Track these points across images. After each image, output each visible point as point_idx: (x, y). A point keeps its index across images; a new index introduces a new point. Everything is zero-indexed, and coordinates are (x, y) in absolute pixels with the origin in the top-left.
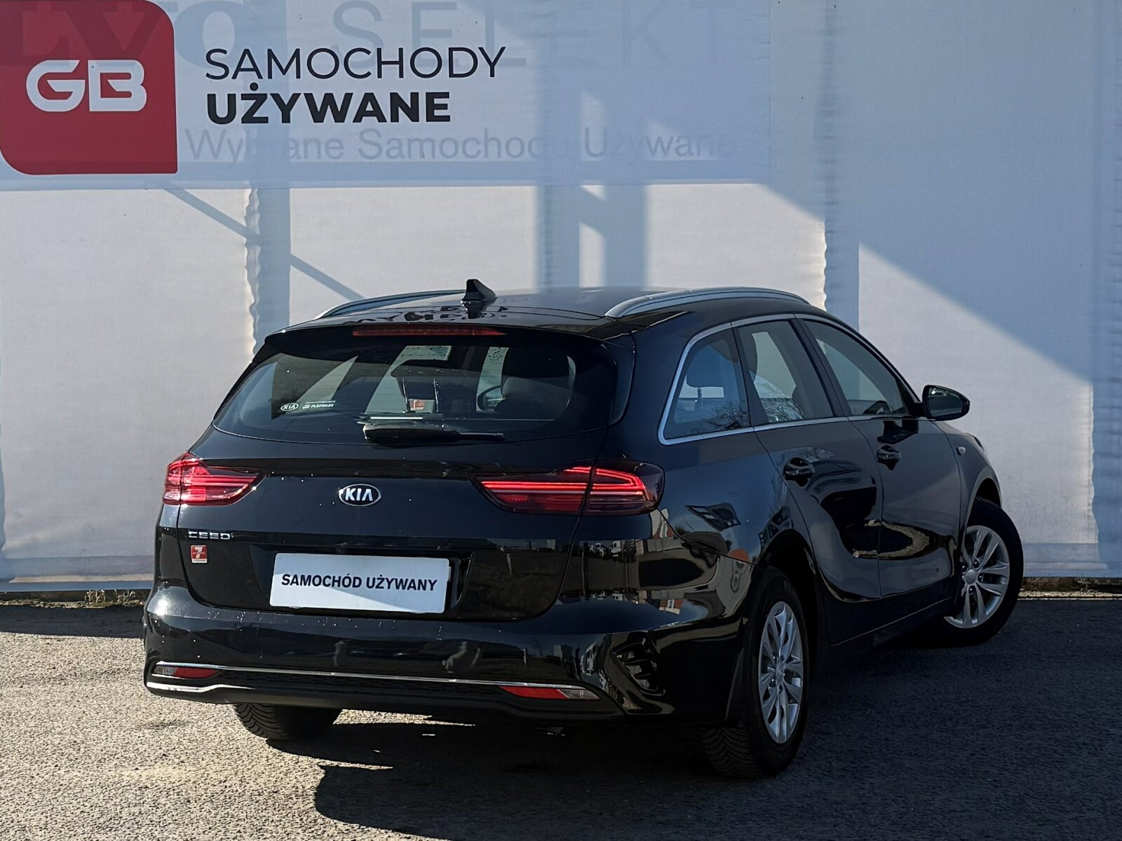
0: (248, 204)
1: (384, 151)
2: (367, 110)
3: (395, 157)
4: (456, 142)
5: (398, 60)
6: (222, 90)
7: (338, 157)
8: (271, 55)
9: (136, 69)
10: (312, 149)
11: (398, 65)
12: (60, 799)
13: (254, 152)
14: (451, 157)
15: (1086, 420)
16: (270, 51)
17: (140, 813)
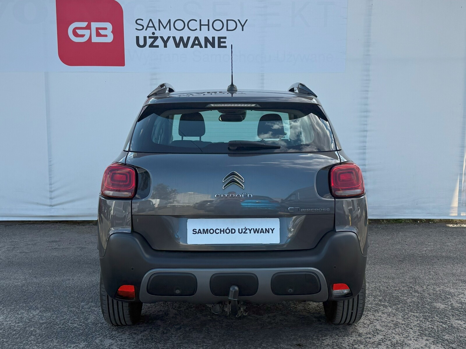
1: (202, 59)
2: (196, 43)
3: (206, 61)
4: (229, 56)
5: (207, 24)
6: (141, 35)
7: (185, 61)
8: (160, 21)
9: (109, 26)
10: (175, 58)
11: (207, 26)
14: (227, 61)
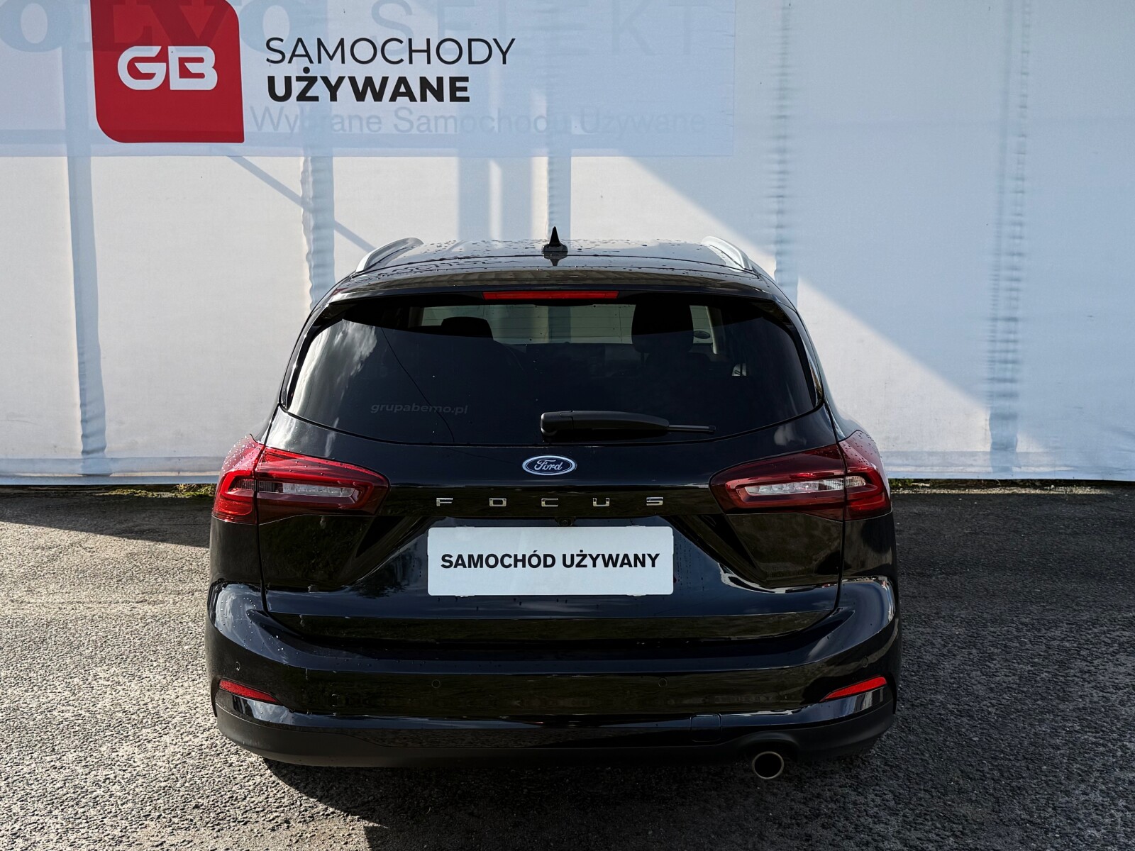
0: (303, 169)
1: (415, 126)
2: (401, 91)
3: (425, 131)
4: (474, 119)
5: (426, 48)
6: (280, 72)
7: (378, 131)
8: (320, 42)
9: (208, 54)
10: (356, 123)
11: (426, 53)
13: (307, 125)
14: (470, 131)
16: (319, 40)
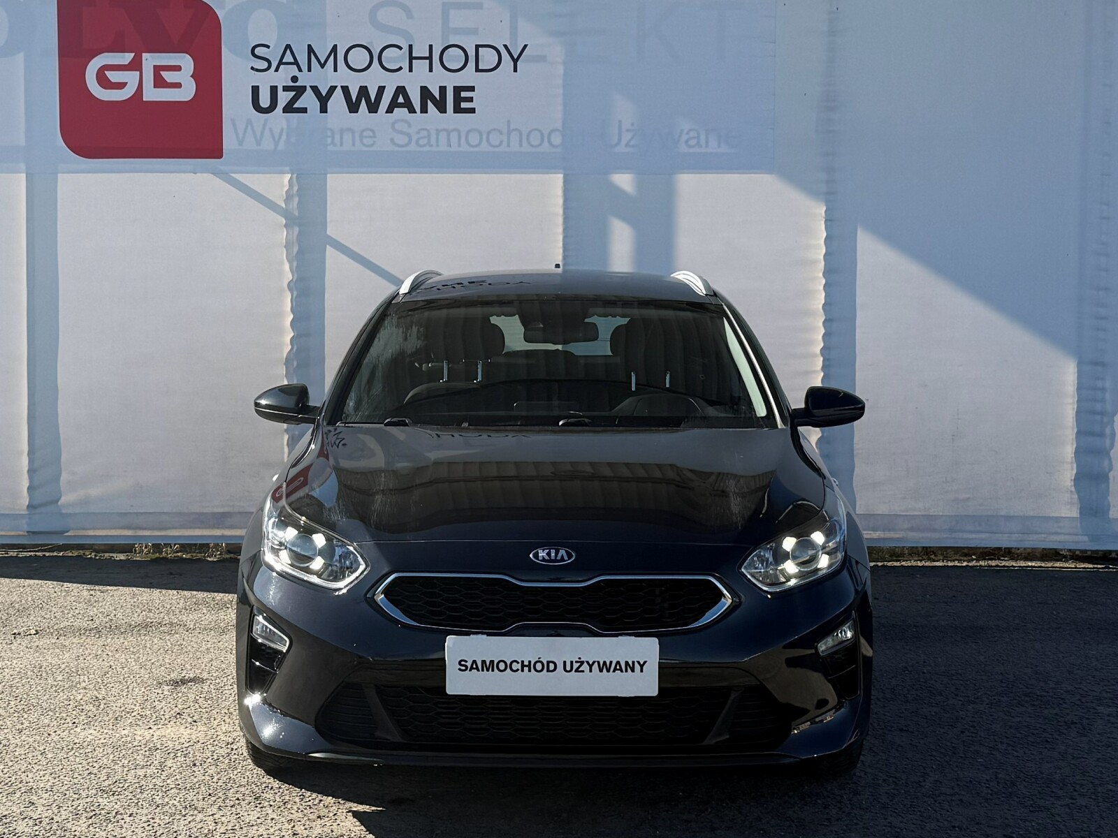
0: (288, 188)
1: (415, 137)
2: (399, 101)
3: (424, 146)
4: (481, 134)
5: (428, 55)
6: (265, 82)
7: (372, 145)
8: (310, 49)
9: (185, 61)
10: (347, 137)
11: (428, 61)
12: (72, 759)
13: (293, 140)
14: (476, 146)
15: (1071, 401)
16: (309, 46)
17: (145, 776)
